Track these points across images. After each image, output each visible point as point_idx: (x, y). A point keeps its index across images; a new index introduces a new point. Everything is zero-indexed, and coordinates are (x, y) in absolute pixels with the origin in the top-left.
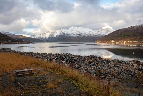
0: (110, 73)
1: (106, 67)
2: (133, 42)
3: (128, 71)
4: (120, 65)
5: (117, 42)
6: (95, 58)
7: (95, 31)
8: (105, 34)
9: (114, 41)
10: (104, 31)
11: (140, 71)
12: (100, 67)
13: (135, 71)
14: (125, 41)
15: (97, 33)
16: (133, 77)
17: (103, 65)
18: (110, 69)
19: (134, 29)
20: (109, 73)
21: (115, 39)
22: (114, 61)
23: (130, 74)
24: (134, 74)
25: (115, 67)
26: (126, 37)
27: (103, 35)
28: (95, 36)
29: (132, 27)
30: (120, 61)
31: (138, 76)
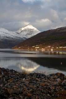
0: (22, 93)
1: (17, 85)
2: (63, 49)
3: (46, 88)
4: (37, 81)
5: (43, 48)
6: (6, 71)
7: (13, 32)
8: (26, 37)
9: (38, 48)
10: (25, 33)
11: (62, 87)
12: (9, 85)
13: (55, 88)
14: (53, 47)
15: (16, 35)
16: (52, 96)
17: (14, 82)
18: (23, 87)
19: (65, 31)
20: (20, 93)
21: (40, 44)
22: (32, 75)
23: (49, 93)
24: (53, 92)
25: (30, 84)
26: (54, 42)
27: (24, 38)
28: (12, 40)
29: (61, 29)
30: (40, 75)
31: (58, 95)
